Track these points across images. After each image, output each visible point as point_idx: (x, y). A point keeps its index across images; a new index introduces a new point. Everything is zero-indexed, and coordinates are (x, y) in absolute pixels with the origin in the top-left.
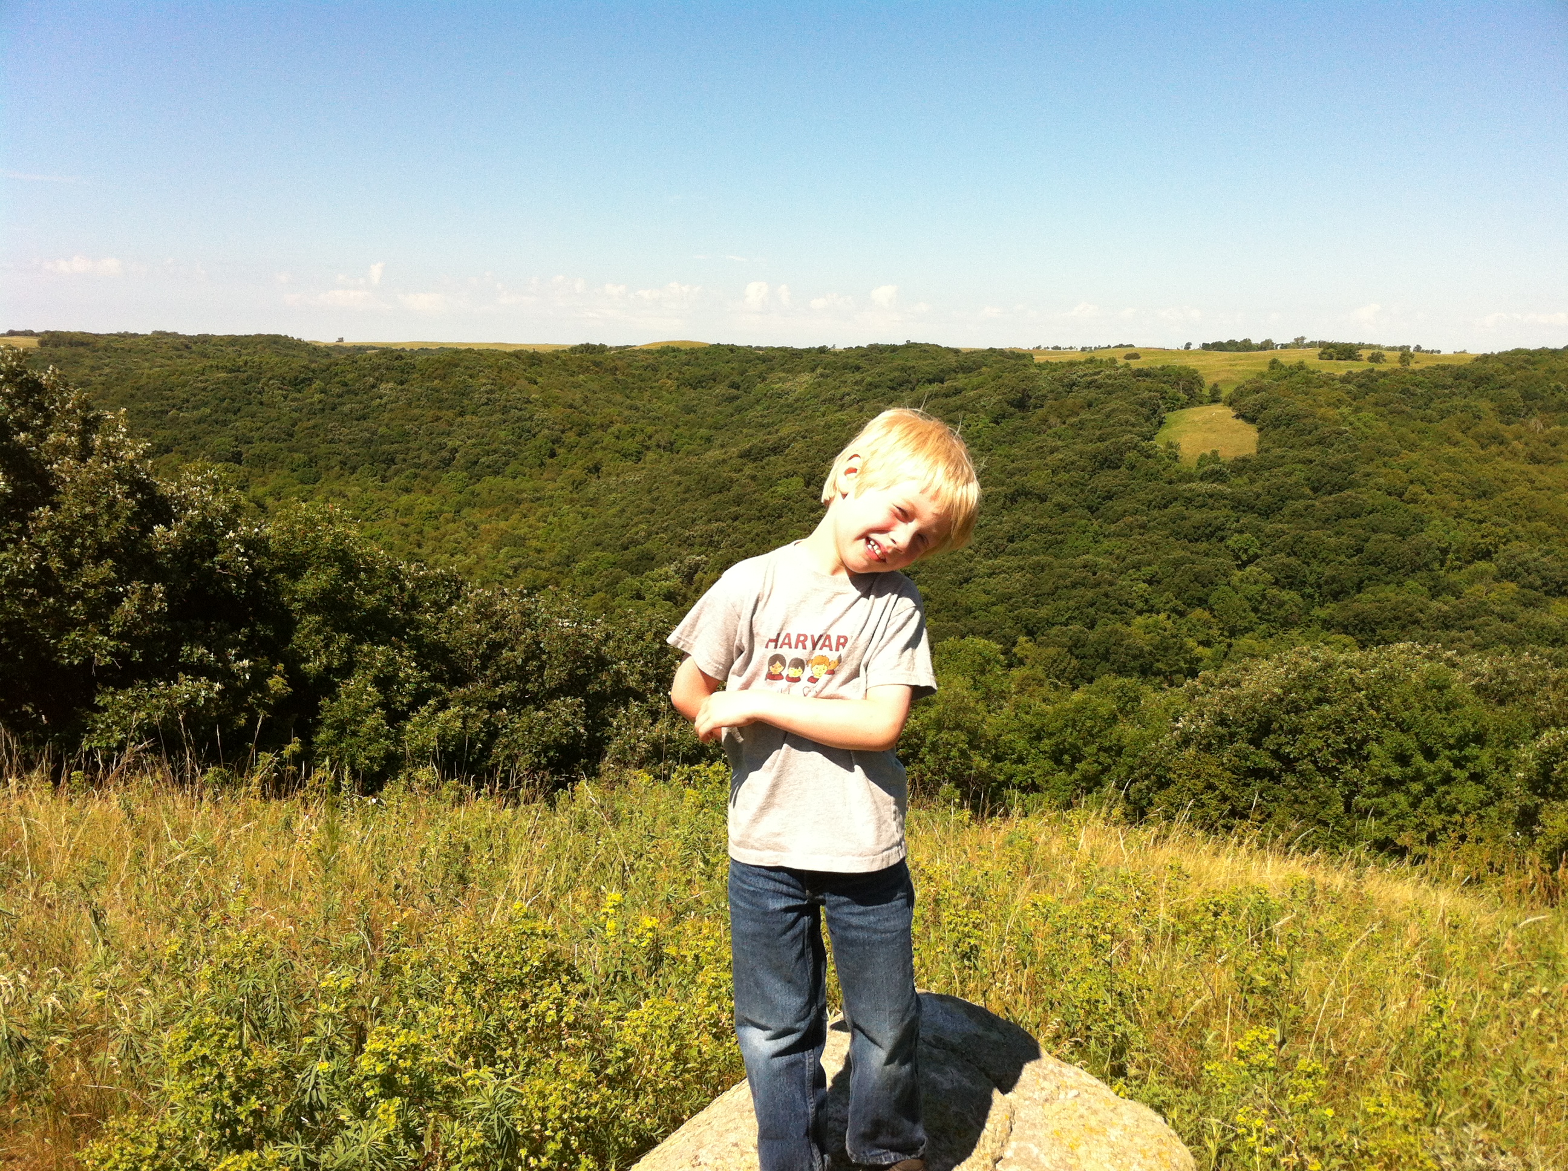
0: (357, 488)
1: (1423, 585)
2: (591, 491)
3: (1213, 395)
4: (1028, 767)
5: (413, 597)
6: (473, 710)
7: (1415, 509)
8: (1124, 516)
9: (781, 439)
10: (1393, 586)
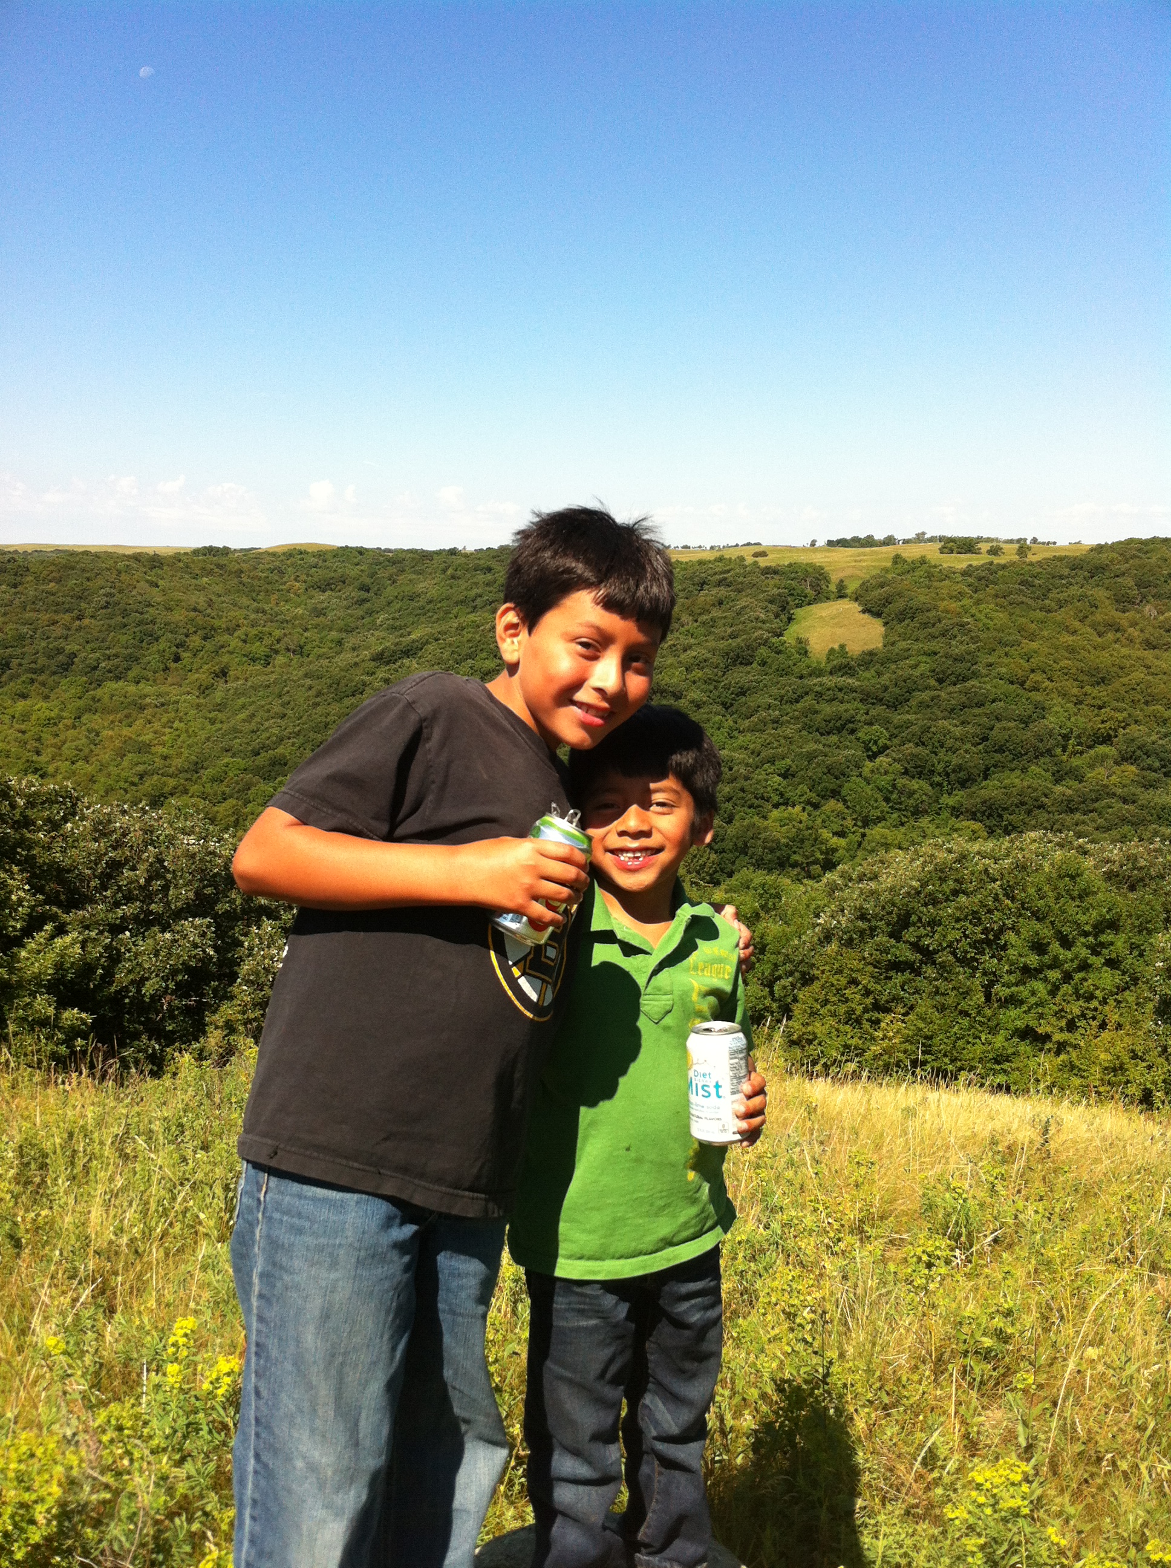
1: (1047, 770)
2: (218, 696)
3: (839, 591)
5: (24, 815)
6: (93, 934)
7: (1037, 696)
8: (757, 711)
9: (413, 641)
10: (1018, 772)
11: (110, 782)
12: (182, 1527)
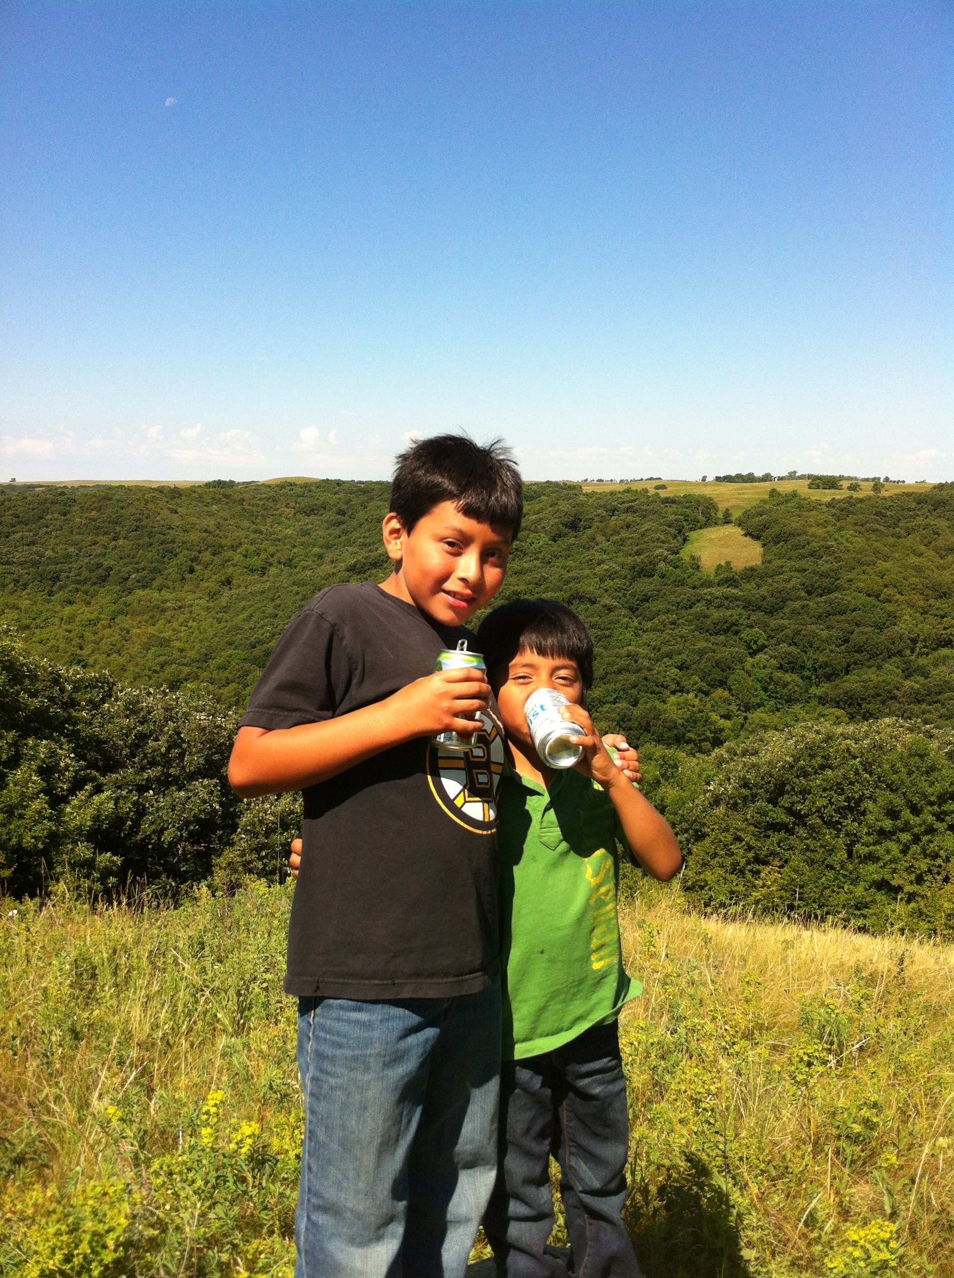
0: (28, 602)
1: (898, 667)
2: (224, 600)
3: (725, 518)
5: (71, 697)
6: (124, 793)
7: (889, 607)
8: (658, 615)
9: (380, 555)
10: (874, 669)
11: (137, 670)
12: (214, 1258)
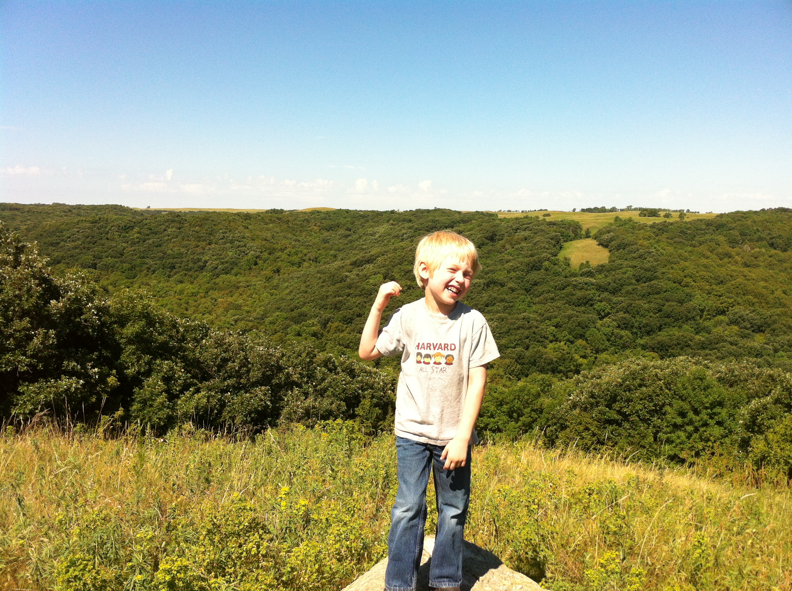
0: (155, 281)
1: (692, 327)
2: (275, 282)
3: (587, 234)
4: (496, 419)
5: (183, 336)
6: (213, 393)
7: (687, 290)
8: (543, 294)
9: (372, 256)
10: (677, 328)
11: (222, 323)
